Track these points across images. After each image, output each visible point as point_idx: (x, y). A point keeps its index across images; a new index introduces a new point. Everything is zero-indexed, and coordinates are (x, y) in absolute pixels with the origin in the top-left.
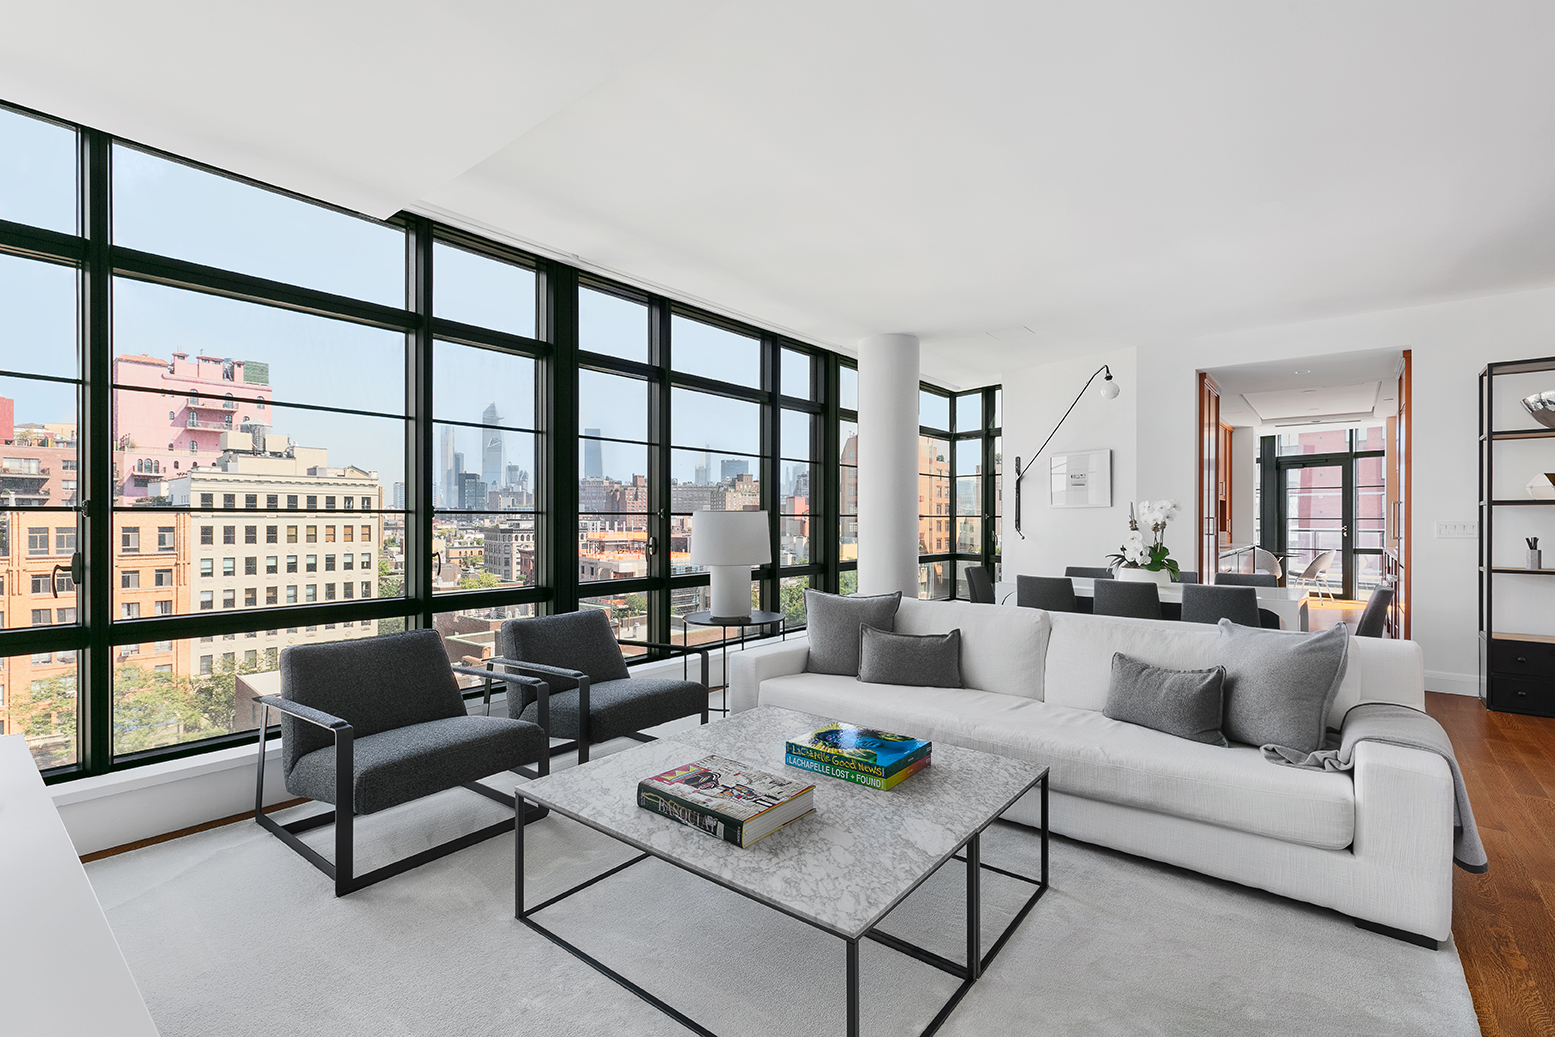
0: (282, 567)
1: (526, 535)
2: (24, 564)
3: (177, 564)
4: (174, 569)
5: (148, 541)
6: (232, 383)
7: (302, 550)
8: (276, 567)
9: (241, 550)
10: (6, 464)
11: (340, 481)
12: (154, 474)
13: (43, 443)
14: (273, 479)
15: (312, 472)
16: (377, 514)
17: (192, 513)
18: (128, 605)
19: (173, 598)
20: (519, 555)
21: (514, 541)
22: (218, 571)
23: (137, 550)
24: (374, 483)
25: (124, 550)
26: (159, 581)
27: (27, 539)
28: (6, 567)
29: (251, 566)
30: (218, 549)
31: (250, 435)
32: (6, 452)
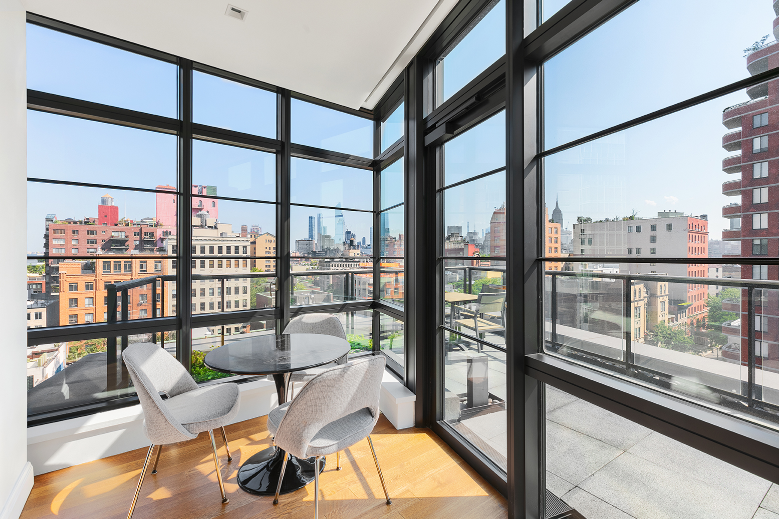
1: (337, 264)
2: (101, 277)
5: (150, 267)
10: (113, 234)
11: (237, 239)
13: (127, 225)
14: (203, 238)
15: (222, 235)
18: (142, 295)
21: (331, 267)
25: (141, 271)
27: (102, 266)
28: (94, 278)
31: (200, 218)
32: (113, 229)
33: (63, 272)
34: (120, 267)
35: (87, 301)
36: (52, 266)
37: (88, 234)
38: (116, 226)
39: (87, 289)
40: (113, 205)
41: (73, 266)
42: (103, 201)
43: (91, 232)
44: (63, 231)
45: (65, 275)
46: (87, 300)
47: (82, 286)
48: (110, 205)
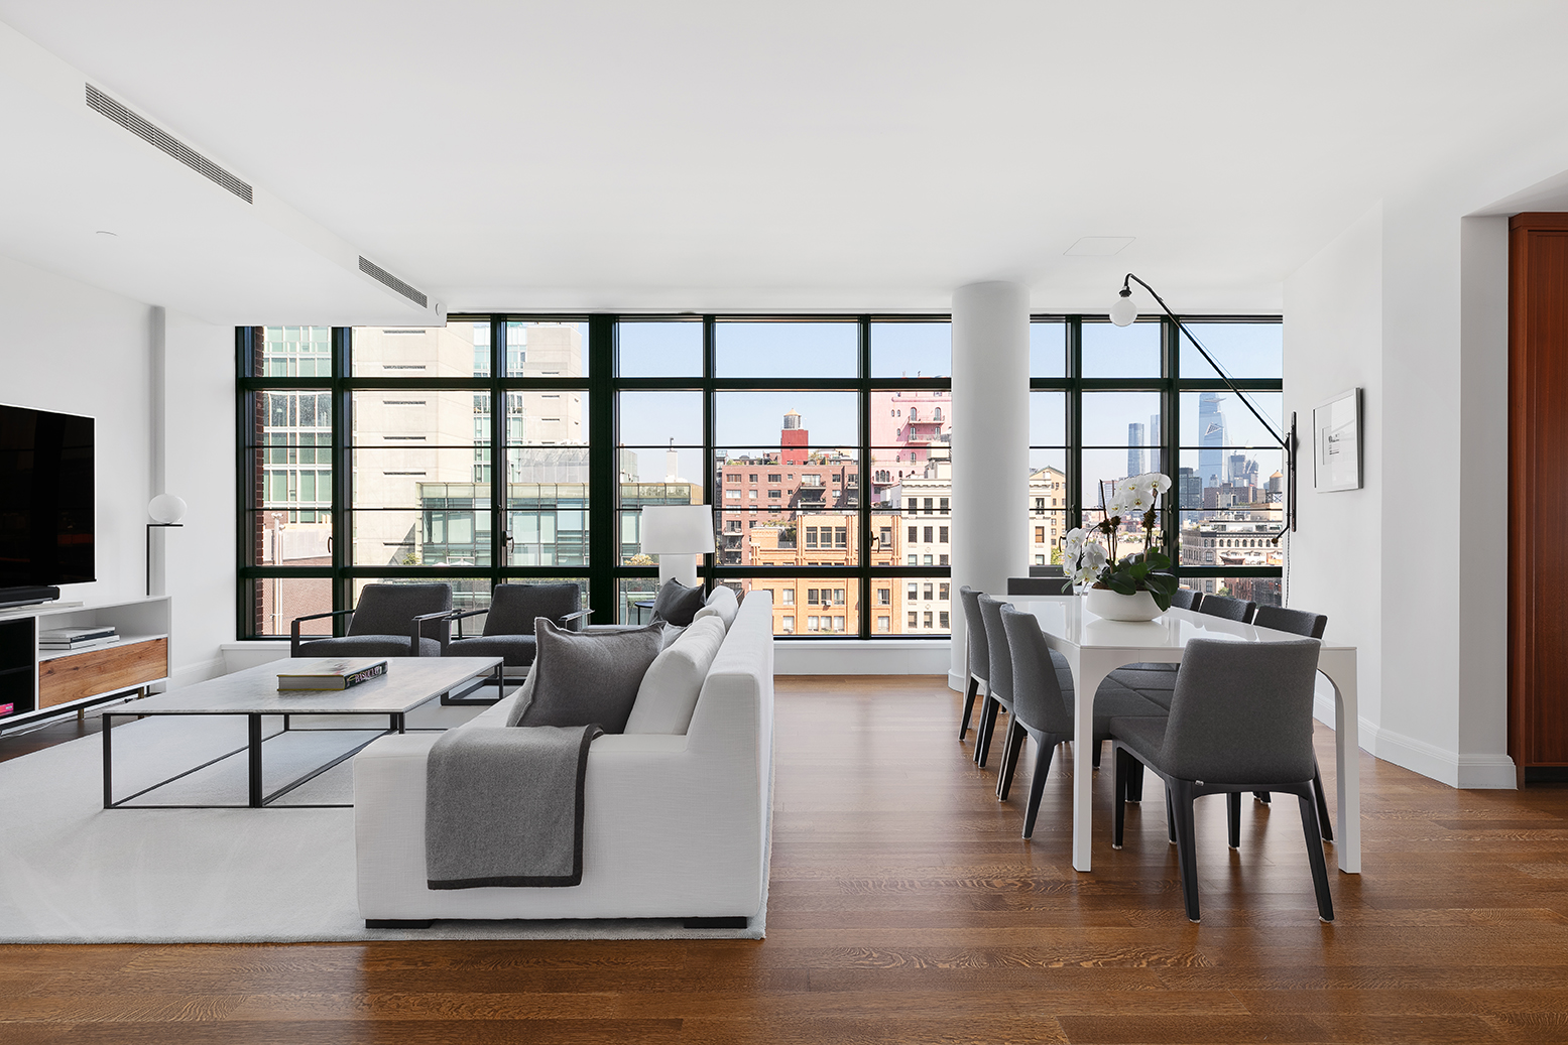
2: (804, 554)
3: (893, 558)
6: (939, 398)
9: (937, 548)
12: (886, 483)
17: (904, 514)
19: (890, 587)
30: (921, 547)
32: (803, 470)
33: (756, 544)
34: (815, 540)
36: (726, 534)
37: (770, 481)
38: (805, 467)
40: (801, 428)
41: (769, 535)
42: (787, 422)
43: (773, 478)
44: (738, 477)
45: (758, 550)
46: (786, 593)
48: (796, 428)
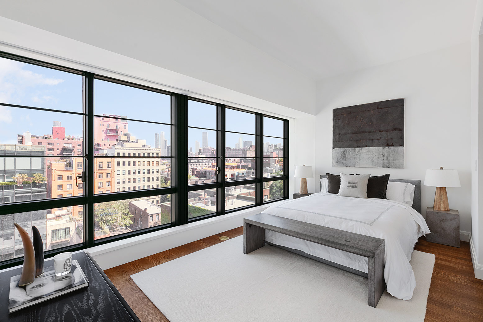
0: (137, 173)
2: (76, 172)
3: (112, 172)
4: (111, 173)
5: (105, 165)
6: (118, 122)
7: (142, 168)
8: (135, 173)
9: (127, 168)
10: (64, 145)
12: (99, 147)
13: (73, 139)
15: (144, 146)
16: (160, 158)
17: (115, 158)
18: (100, 182)
19: (111, 181)
20: (192, 170)
21: (189, 166)
22: (121, 174)
23: (102, 168)
24: (159, 149)
25: (99, 168)
26: (107, 176)
27: (77, 165)
28: (72, 173)
29: (129, 172)
30: (121, 168)
31: (126, 136)
32: (63, 142)
33: (54, 169)
35: (68, 186)
37: (48, 145)
38: (64, 140)
39: (68, 179)
40: (62, 126)
41: (60, 165)
42: (55, 124)
43: (50, 144)
45: (55, 171)
47: (65, 177)
48: (59, 126)
